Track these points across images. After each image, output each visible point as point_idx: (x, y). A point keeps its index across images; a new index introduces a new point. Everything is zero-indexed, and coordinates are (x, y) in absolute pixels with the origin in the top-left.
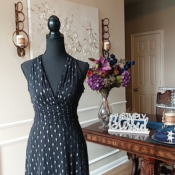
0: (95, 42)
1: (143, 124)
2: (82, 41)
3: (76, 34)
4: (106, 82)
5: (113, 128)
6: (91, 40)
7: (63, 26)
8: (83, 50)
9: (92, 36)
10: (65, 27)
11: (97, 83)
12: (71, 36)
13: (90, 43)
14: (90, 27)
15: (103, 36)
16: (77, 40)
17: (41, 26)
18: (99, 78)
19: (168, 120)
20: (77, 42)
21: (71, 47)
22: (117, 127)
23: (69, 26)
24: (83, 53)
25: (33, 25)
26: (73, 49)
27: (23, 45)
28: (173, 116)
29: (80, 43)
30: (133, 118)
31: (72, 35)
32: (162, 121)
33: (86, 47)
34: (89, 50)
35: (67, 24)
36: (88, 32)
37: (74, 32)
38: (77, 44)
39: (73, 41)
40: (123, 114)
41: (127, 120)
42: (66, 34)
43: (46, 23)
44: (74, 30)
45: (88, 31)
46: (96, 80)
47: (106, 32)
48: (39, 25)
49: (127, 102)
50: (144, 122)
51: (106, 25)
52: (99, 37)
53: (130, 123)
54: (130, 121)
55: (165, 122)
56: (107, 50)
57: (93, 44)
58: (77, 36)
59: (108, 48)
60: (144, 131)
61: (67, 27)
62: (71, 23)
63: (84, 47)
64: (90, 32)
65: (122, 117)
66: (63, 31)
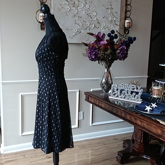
0: (115, 20)
1: (138, 94)
2: (100, 19)
3: (95, 13)
4: (101, 55)
5: (113, 96)
6: (111, 18)
7: (83, 6)
8: (102, 26)
9: (112, 15)
10: (84, 7)
11: (93, 55)
12: (89, 14)
13: (110, 20)
14: (110, 7)
15: (125, 15)
16: (96, 18)
17: (61, 6)
18: (96, 51)
19: (153, 93)
20: (96, 19)
21: (89, 24)
22: (116, 95)
23: (88, 6)
24: (102, 29)
25: (54, 5)
26: (91, 25)
27: (44, 21)
28: (158, 90)
29: (99, 21)
30: (130, 89)
31: (91, 13)
32: (151, 93)
33: (105, 24)
34: (108, 27)
35: (86, 4)
36: (109, 11)
37: (93, 11)
38: (95, 21)
39: (92, 18)
40: (123, 85)
41: (125, 90)
42: (85, 12)
43: (66, 3)
44: (94, 9)
45: (108, 9)
46: (93, 52)
47: (129, 11)
48: (60, 5)
49: (148, 77)
50: (138, 92)
51: (129, 5)
52: (120, 15)
53: (127, 93)
54: (128, 90)
55: (152, 95)
56: (128, 27)
57: (113, 21)
58: (96, 14)
59: (128, 25)
60: (138, 100)
61: (87, 6)
62: (90, 2)
63: (103, 24)
64: (110, 11)
65: (121, 87)
66: (82, 10)
